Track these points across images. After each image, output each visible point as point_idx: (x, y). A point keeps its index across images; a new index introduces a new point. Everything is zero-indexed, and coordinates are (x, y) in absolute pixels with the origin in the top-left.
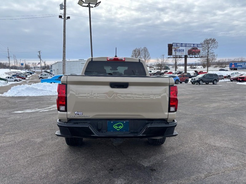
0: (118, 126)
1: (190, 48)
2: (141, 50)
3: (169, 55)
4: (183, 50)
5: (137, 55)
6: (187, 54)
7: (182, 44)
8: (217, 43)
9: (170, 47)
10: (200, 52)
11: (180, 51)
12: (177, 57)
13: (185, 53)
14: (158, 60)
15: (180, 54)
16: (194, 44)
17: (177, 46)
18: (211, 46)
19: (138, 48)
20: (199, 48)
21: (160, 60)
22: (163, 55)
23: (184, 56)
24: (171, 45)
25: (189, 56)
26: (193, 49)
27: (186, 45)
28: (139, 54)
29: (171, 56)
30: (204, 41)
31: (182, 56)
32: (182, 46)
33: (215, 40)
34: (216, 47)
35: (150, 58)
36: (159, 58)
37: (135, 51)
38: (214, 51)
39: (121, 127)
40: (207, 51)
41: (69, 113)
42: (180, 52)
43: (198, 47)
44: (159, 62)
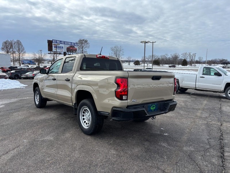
0: (153, 107)
1: (68, 46)
2: (13, 43)
3: (49, 51)
4: (62, 47)
5: (9, 47)
6: (66, 51)
7: (61, 41)
8: (89, 43)
9: (50, 43)
10: (76, 50)
11: (59, 47)
12: (57, 54)
13: (65, 50)
14: (35, 55)
15: (59, 51)
16: (71, 43)
17: (56, 43)
18: (84, 45)
19: (9, 41)
20: (75, 47)
21: (37, 55)
22: (41, 51)
23: (63, 53)
24: (51, 42)
25: (68, 53)
26: (71, 47)
27: (64, 43)
28: (11, 47)
29: (52, 52)
30: (79, 41)
31: (62, 53)
32: (61, 44)
33: (87, 41)
34: (89, 47)
35: (25, 52)
36: (35, 53)
37: (6, 43)
38: (87, 51)
39: (154, 108)
40: (81, 50)
41: (129, 101)
42: (60, 49)
43: (75, 45)
44: (36, 57)
